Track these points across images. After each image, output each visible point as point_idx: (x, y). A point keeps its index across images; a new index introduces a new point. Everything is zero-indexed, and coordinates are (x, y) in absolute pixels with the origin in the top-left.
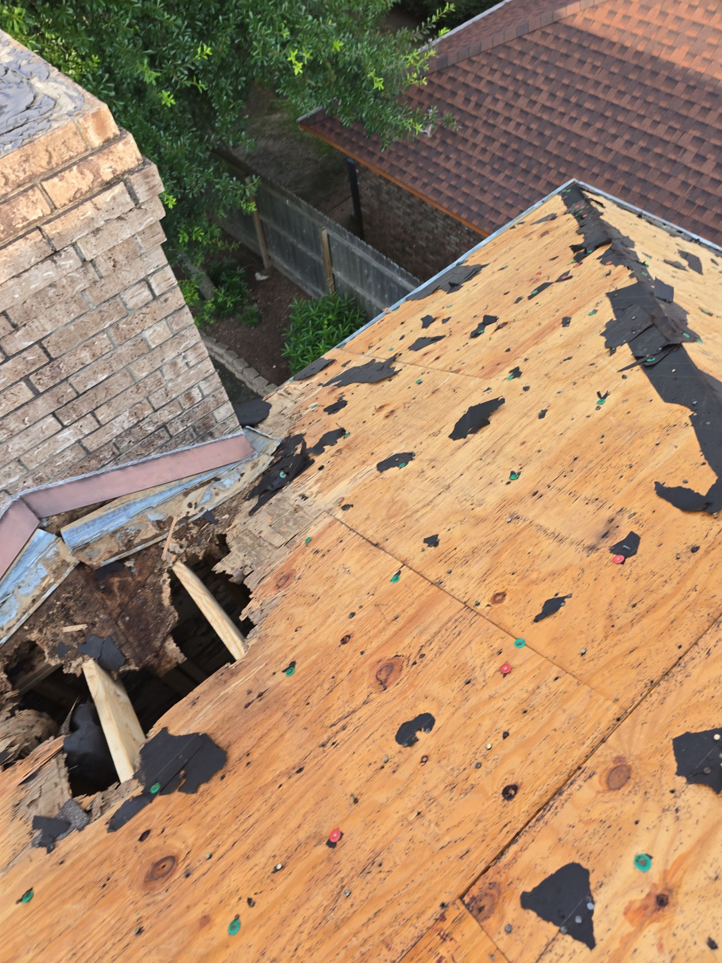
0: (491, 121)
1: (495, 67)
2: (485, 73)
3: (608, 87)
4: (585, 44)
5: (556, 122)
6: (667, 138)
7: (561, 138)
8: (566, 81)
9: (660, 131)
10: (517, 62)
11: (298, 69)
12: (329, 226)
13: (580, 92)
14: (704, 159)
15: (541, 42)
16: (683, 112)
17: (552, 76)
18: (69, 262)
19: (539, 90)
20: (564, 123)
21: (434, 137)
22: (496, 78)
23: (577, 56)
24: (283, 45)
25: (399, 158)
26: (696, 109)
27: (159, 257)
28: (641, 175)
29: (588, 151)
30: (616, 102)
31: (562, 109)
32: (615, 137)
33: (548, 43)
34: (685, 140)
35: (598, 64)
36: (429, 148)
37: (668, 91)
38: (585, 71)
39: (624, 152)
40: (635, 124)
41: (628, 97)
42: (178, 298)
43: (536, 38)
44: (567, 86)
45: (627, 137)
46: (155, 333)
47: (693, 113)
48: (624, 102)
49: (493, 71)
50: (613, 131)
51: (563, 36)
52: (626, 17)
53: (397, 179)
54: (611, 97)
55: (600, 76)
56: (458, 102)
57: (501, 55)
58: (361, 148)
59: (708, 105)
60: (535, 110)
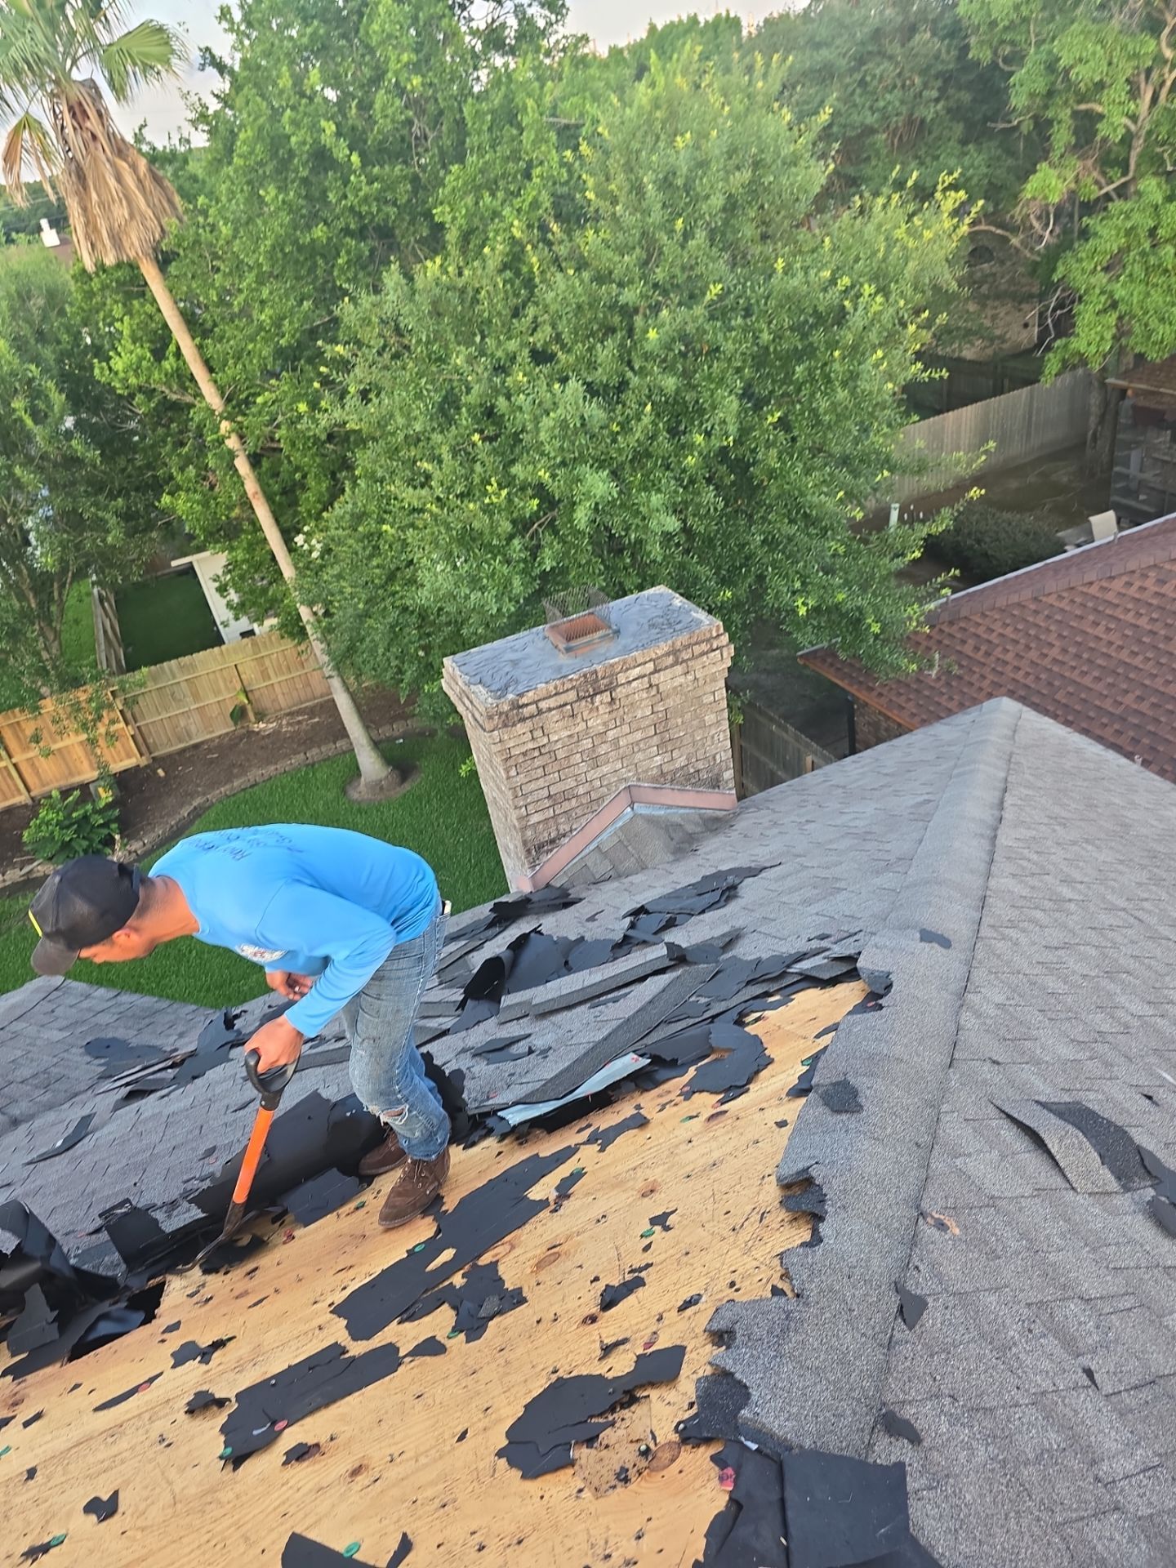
0: (999, 669)
1: (1008, 621)
2: (997, 627)
3: (1121, 648)
4: (1101, 608)
5: (1067, 674)
7: (1070, 689)
8: (1079, 639)
10: (1031, 619)
11: (802, 611)
12: (815, 753)
13: (1092, 649)
15: (1056, 604)
18: (690, 677)
19: (1051, 645)
20: (1075, 675)
21: (938, 679)
22: (1008, 631)
24: (794, 593)
25: (900, 694)
27: (722, 684)
28: (1151, 728)
29: (1097, 703)
30: (1129, 661)
31: (1073, 664)
32: (1126, 692)
33: (1063, 605)
35: (1113, 626)
36: (933, 688)
38: (1099, 631)
39: (1135, 706)
41: (1141, 657)
42: (724, 704)
43: (1051, 600)
44: (1080, 644)
46: (710, 718)
48: (1137, 661)
49: (1006, 625)
50: (1124, 686)
51: (1078, 600)
52: (1142, 589)
53: (894, 714)
54: (1124, 655)
55: (1112, 637)
56: (968, 649)
57: (1015, 612)
58: (861, 683)
60: (1046, 662)
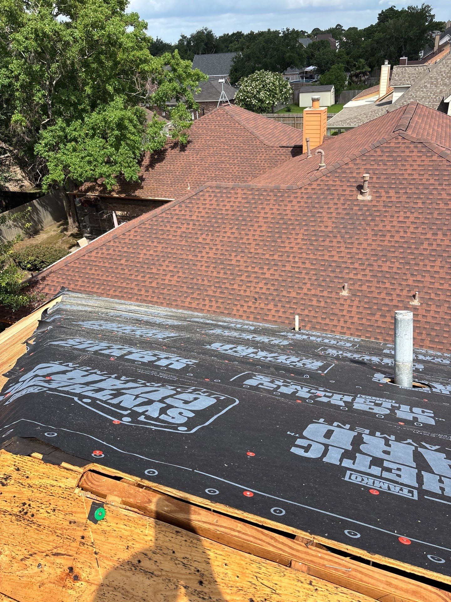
6: (127, 286)
9: (124, 285)
14: (141, 290)
15: (75, 266)
16: (129, 278)
17: (81, 275)
23: (89, 268)
26: (133, 276)
30: (107, 279)
34: (133, 286)
37: (123, 272)
40: (115, 285)
43: (72, 264)
44: (88, 278)
45: (113, 289)
47: (133, 277)
52: (102, 253)
59: (137, 274)
